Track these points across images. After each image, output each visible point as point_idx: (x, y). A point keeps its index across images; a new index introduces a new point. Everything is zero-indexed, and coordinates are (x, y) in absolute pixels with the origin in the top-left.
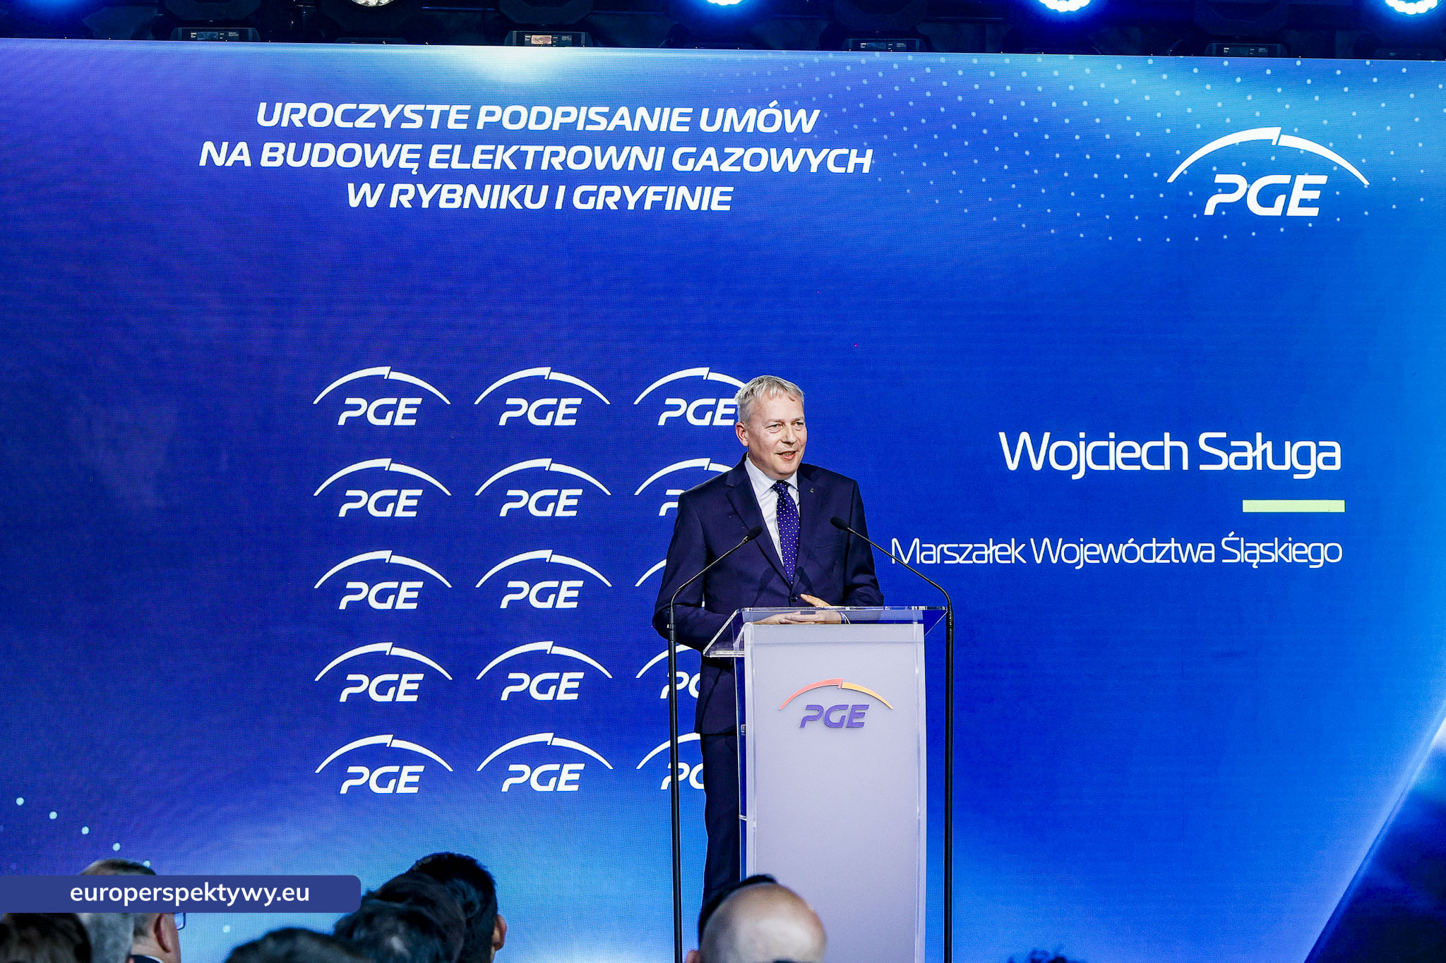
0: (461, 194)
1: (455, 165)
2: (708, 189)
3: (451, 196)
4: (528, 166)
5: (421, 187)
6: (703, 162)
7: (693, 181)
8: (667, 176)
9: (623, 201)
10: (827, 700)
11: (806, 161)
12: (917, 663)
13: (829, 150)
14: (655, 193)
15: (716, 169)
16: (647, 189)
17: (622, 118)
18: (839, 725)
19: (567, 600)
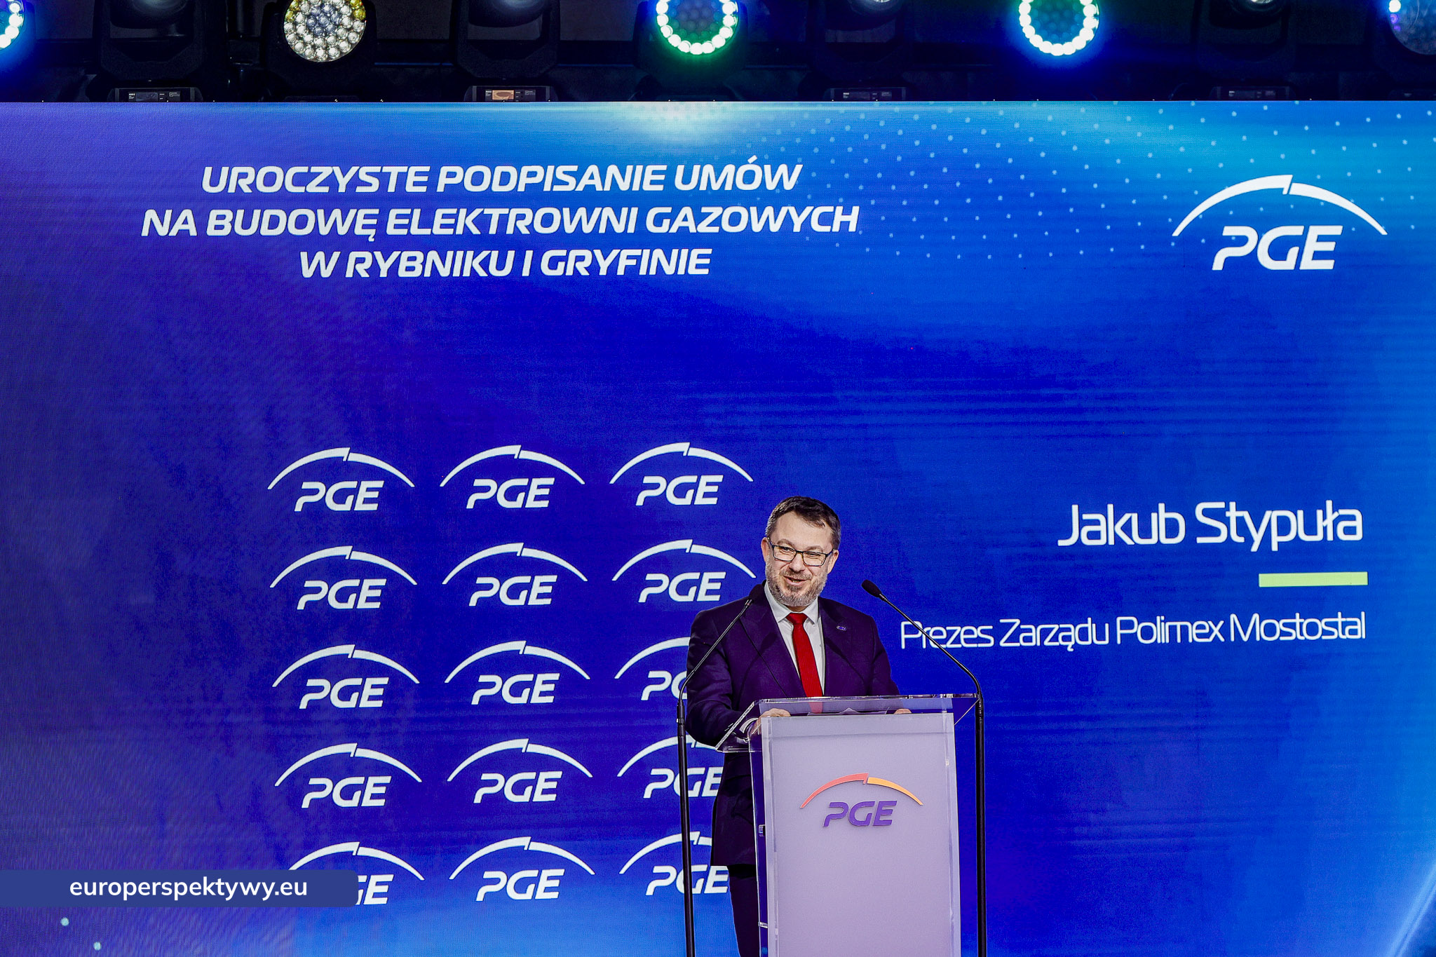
0: (422, 261)
1: (415, 230)
2: (685, 252)
3: (411, 264)
4: (493, 230)
5: (378, 255)
6: (678, 223)
7: (668, 243)
8: (642, 239)
9: (594, 267)
10: (851, 797)
11: (788, 220)
12: (947, 755)
13: (812, 208)
14: (629, 257)
15: (692, 230)
16: (619, 253)
17: (592, 177)
18: (865, 823)
19: (543, 694)
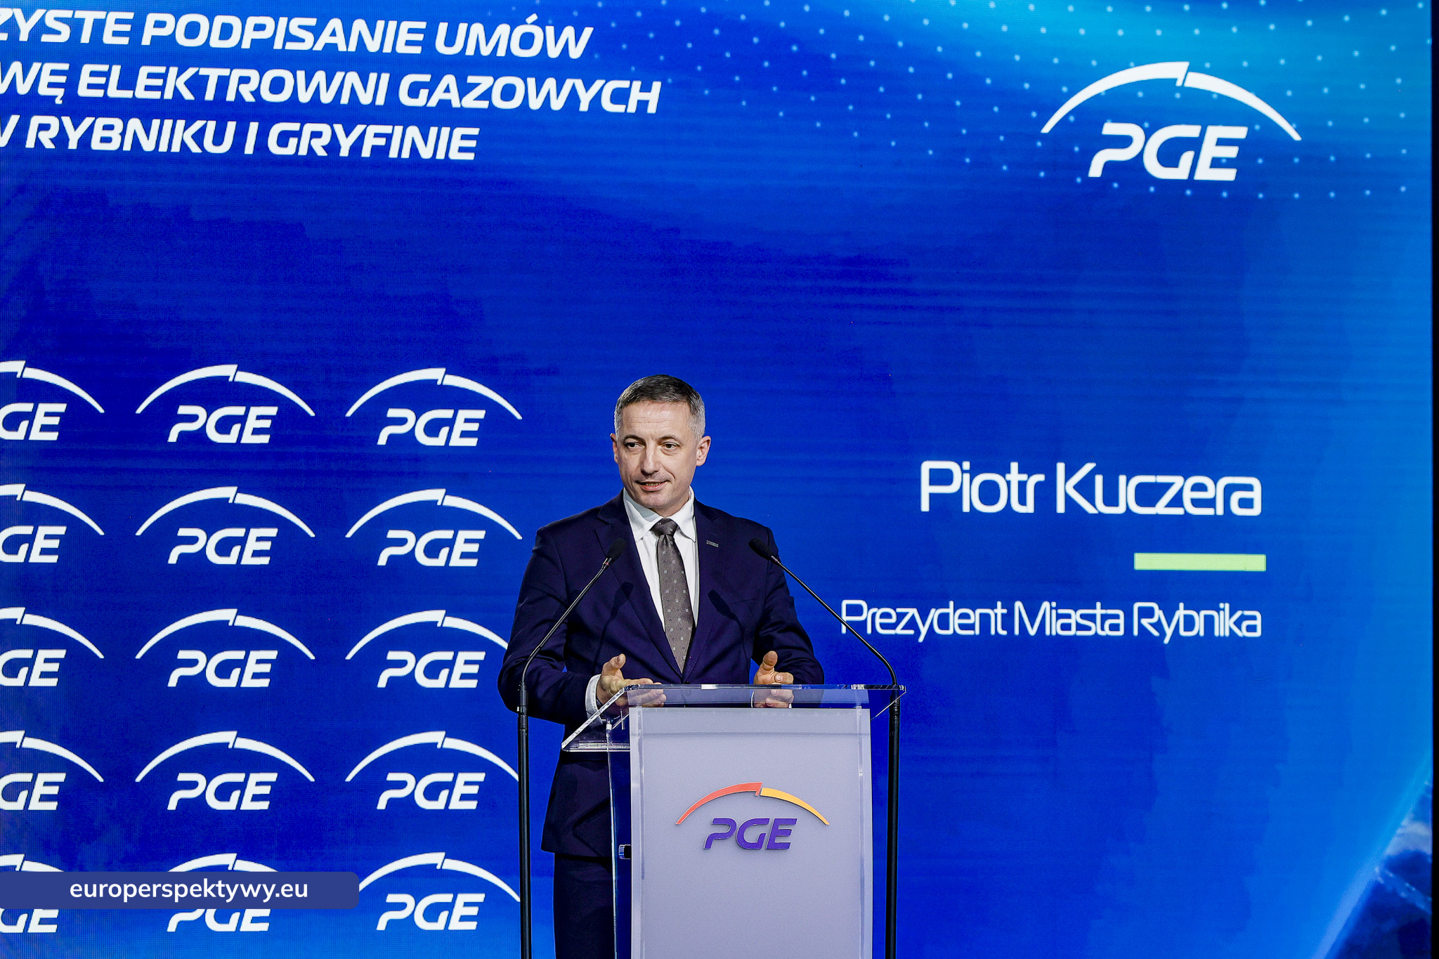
0: (121, 131)
1: (113, 92)
2: (445, 131)
3: (107, 134)
4: (210, 95)
5: (67, 121)
6: (439, 95)
7: (425, 119)
8: (392, 113)
9: (333, 146)
10: (740, 811)
11: (573, 97)
12: (859, 764)
13: (603, 82)
14: (377, 135)
15: (456, 104)
16: (365, 129)
17: (333, 34)
18: (756, 846)
19: (256, 676)
